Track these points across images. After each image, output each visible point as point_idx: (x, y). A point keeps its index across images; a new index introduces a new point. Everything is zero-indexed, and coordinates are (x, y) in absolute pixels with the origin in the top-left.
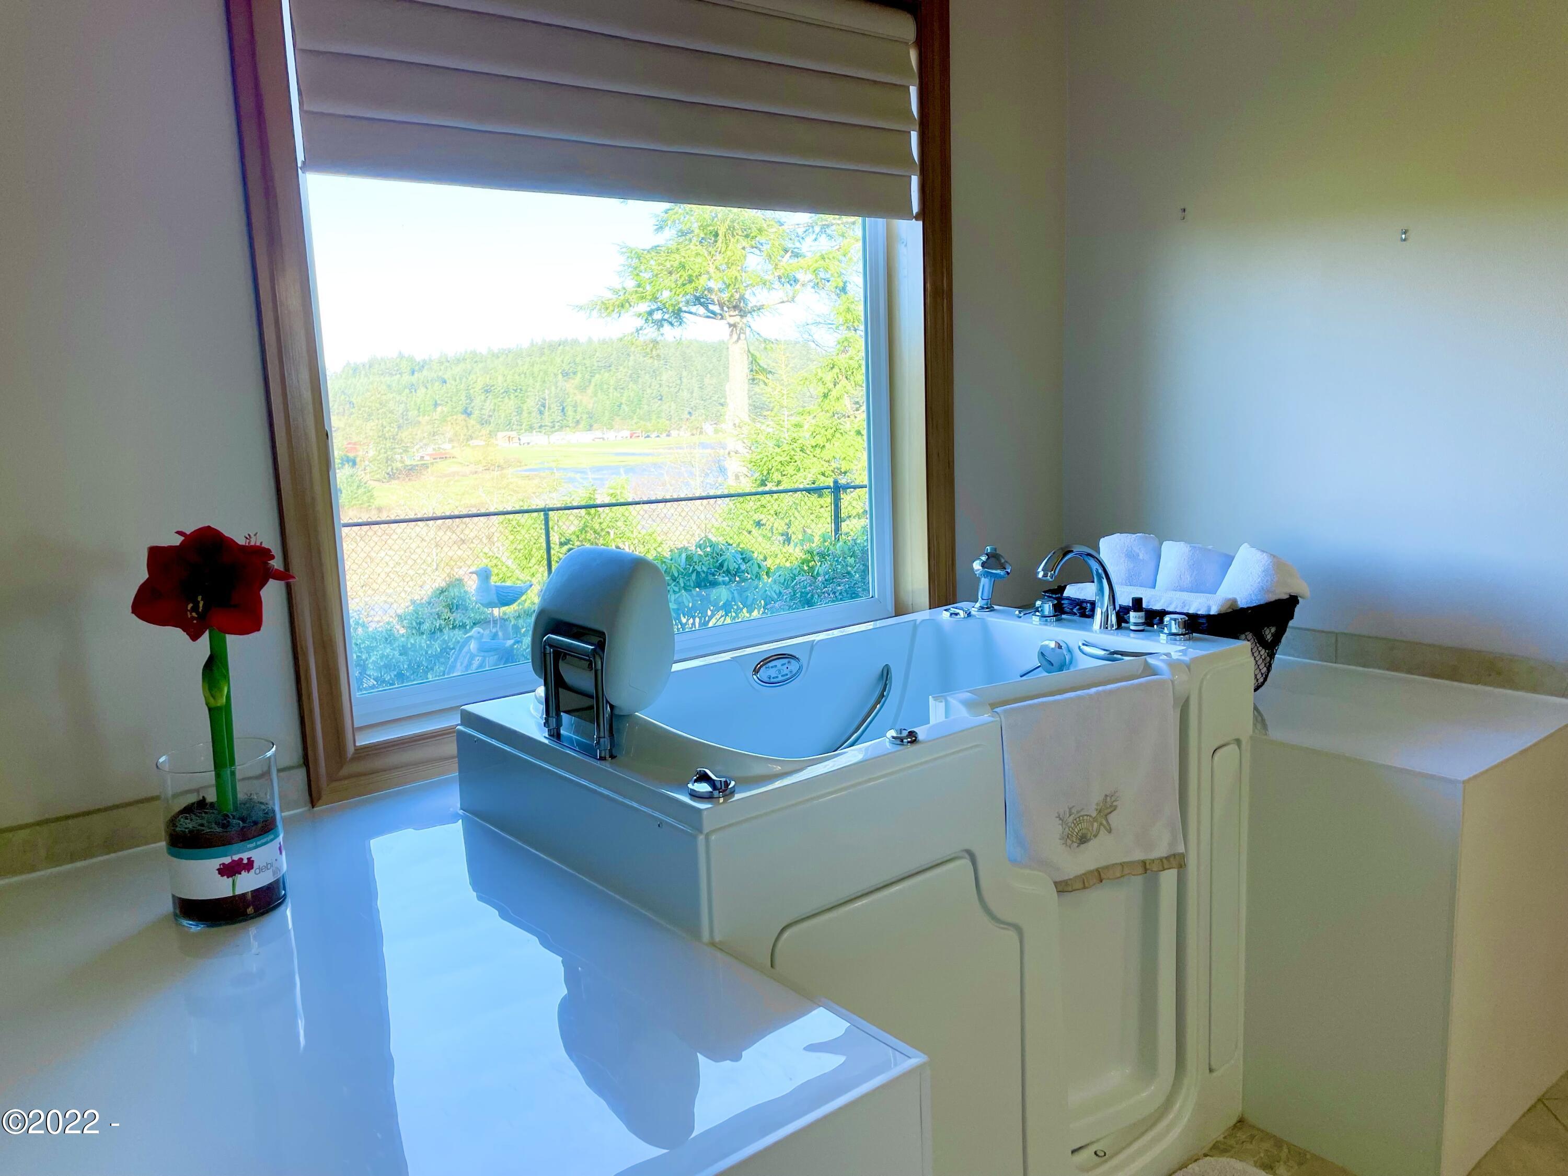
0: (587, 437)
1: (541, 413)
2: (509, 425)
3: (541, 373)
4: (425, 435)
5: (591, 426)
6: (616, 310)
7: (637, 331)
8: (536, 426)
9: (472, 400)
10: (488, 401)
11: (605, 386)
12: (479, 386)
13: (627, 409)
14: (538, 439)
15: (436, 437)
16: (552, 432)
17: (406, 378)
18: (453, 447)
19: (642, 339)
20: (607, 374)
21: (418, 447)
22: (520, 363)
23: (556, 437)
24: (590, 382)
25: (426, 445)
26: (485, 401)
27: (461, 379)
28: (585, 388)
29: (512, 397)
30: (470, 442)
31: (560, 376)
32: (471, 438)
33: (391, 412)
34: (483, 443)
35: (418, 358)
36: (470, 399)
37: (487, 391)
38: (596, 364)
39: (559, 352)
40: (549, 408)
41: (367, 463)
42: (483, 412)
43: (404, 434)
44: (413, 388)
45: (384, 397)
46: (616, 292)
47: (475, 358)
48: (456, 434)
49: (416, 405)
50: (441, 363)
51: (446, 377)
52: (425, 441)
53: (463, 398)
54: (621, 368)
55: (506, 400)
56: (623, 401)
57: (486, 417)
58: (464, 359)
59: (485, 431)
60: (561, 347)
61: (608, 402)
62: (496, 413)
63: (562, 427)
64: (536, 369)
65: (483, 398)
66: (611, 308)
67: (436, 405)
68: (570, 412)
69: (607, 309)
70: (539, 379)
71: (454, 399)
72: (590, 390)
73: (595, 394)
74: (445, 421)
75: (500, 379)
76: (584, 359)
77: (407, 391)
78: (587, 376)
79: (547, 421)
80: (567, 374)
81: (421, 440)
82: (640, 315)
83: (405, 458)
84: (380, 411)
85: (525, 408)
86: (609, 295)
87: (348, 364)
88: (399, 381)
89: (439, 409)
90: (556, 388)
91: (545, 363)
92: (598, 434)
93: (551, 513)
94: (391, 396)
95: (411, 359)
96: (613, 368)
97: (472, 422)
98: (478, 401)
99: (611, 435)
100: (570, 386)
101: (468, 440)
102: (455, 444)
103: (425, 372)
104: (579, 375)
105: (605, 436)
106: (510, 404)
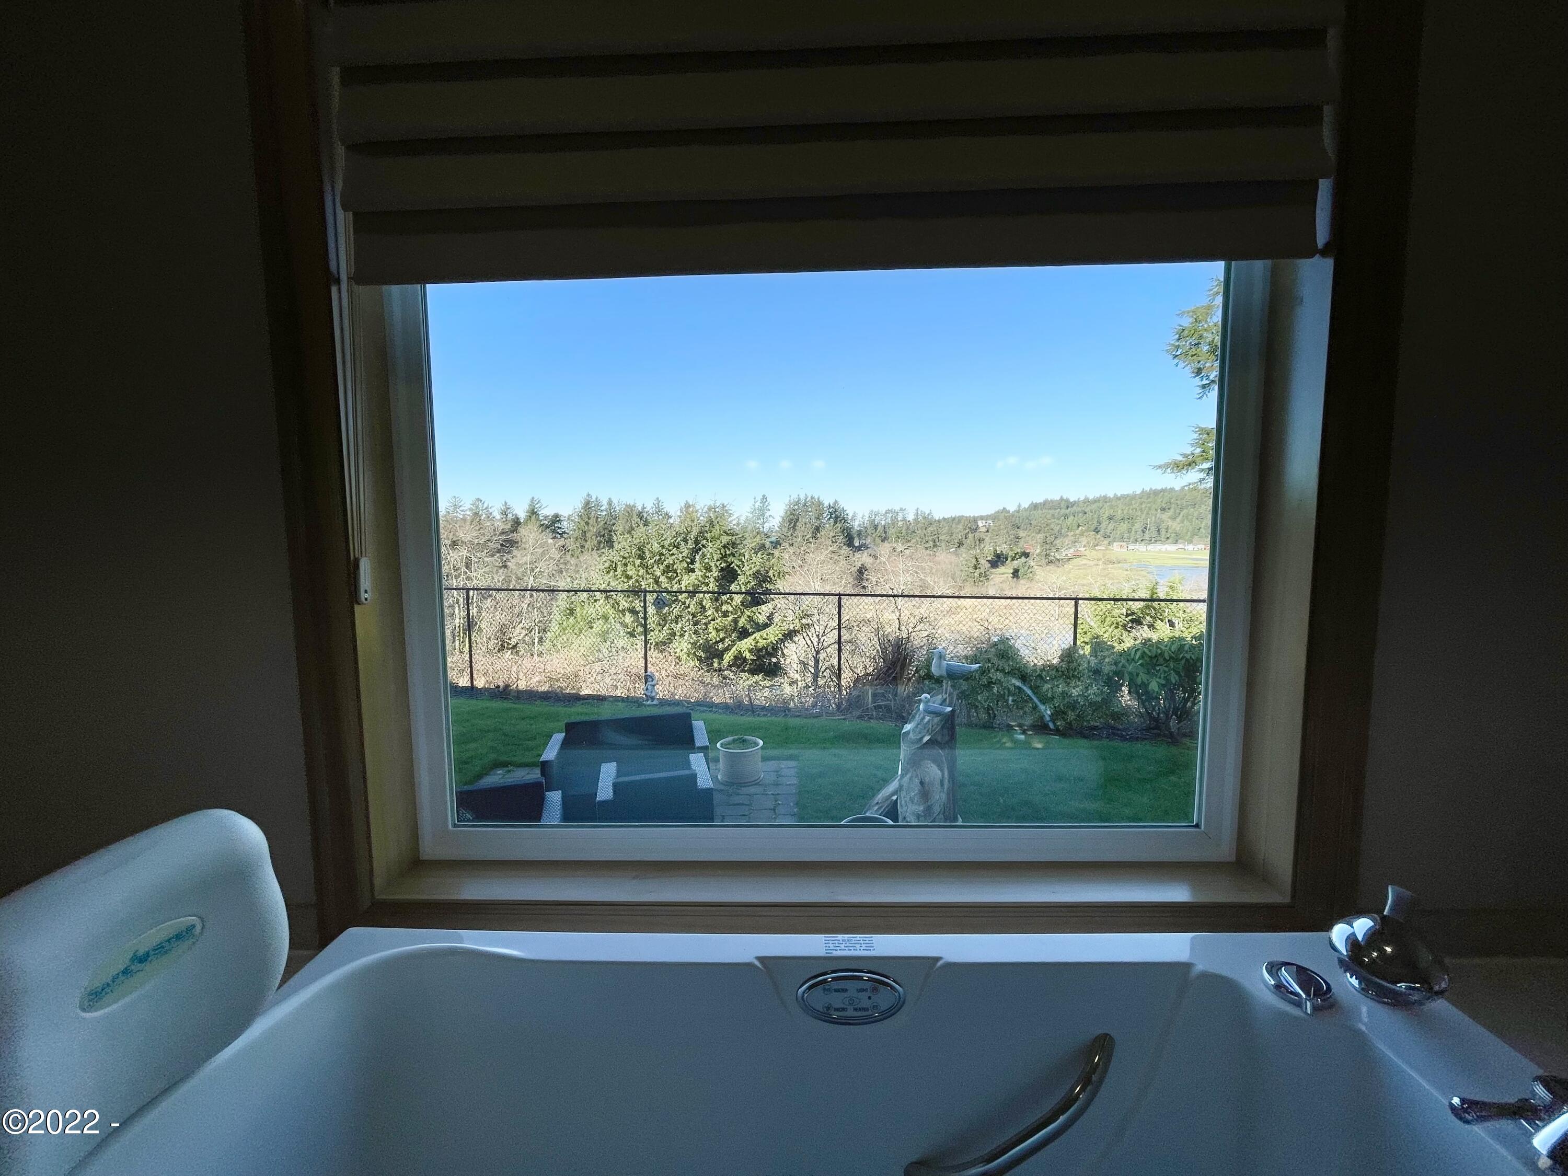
0: (1172, 548)
1: (1143, 532)
2: (1122, 539)
3: (1147, 508)
4: (1070, 542)
5: (1177, 541)
6: (1185, 468)
7: (1200, 481)
8: (1139, 540)
9: (1100, 524)
10: (1110, 525)
11: (1190, 517)
12: (1105, 516)
13: (1204, 532)
14: (1141, 547)
15: (1076, 544)
16: (1149, 544)
17: (1063, 511)
18: (1086, 550)
19: (1203, 486)
20: (1192, 510)
21: (1065, 549)
22: (1133, 502)
23: (1150, 547)
24: (1179, 514)
25: (1069, 548)
26: (1108, 524)
27: (1095, 512)
28: (1175, 518)
29: (1126, 522)
30: (1096, 548)
31: (1159, 510)
32: (1097, 545)
33: (1052, 529)
34: (1104, 548)
35: (1072, 500)
36: (1099, 523)
37: (1110, 519)
38: (1185, 503)
39: (1160, 496)
40: (1149, 529)
41: (1035, 556)
42: (1107, 530)
43: (1057, 542)
44: (1066, 517)
45: (1049, 521)
46: (1186, 456)
47: (1105, 499)
48: (1088, 543)
49: (1067, 526)
50: (1085, 503)
51: (1086, 510)
52: (1069, 546)
53: (1095, 522)
54: (1203, 506)
55: (1122, 524)
56: (1202, 527)
57: (1108, 534)
58: (1099, 501)
59: (1106, 542)
60: (1162, 493)
61: (1191, 527)
62: (1114, 532)
63: (1156, 541)
64: (1143, 506)
65: (1107, 522)
66: (1181, 467)
67: (1079, 526)
68: (1163, 532)
69: (1178, 467)
70: (1145, 512)
71: (1090, 523)
72: (1178, 520)
73: (1182, 522)
74: (1083, 535)
75: (1120, 511)
76: (1177, 500)
77: (1063, 518)
78: (1178, 511)
79: (1147, 537)
80: (1164, 509)
81: (1067, 545)
82: (1203, 470)
83: (1057, 554)
84: (1046, 529)
85: (1133, 529)
86: (1180, 458)
87: (1032, 503)
88: (1059, 513)
89: (1080, 528)
90: (1156, 517)
91: (1149, 503)
92: (1181, 546)
93: (1080, 602)
94: (1054, 520)
95: (1067, 501)
96: (1197, 506)
97: (1099, 536)
98: (1104, 525)
99: (1190, 547)
100: (1165, 516)
101: (1095, 546)
102: (1087, 548)
103: (1075, 508)
104: (1172, 510)
105: (1186, 548)
106: (1124, 526)
